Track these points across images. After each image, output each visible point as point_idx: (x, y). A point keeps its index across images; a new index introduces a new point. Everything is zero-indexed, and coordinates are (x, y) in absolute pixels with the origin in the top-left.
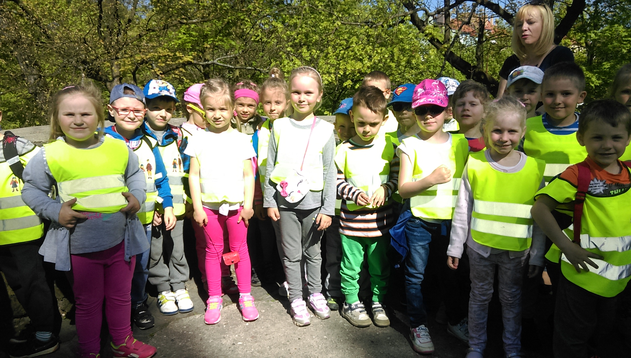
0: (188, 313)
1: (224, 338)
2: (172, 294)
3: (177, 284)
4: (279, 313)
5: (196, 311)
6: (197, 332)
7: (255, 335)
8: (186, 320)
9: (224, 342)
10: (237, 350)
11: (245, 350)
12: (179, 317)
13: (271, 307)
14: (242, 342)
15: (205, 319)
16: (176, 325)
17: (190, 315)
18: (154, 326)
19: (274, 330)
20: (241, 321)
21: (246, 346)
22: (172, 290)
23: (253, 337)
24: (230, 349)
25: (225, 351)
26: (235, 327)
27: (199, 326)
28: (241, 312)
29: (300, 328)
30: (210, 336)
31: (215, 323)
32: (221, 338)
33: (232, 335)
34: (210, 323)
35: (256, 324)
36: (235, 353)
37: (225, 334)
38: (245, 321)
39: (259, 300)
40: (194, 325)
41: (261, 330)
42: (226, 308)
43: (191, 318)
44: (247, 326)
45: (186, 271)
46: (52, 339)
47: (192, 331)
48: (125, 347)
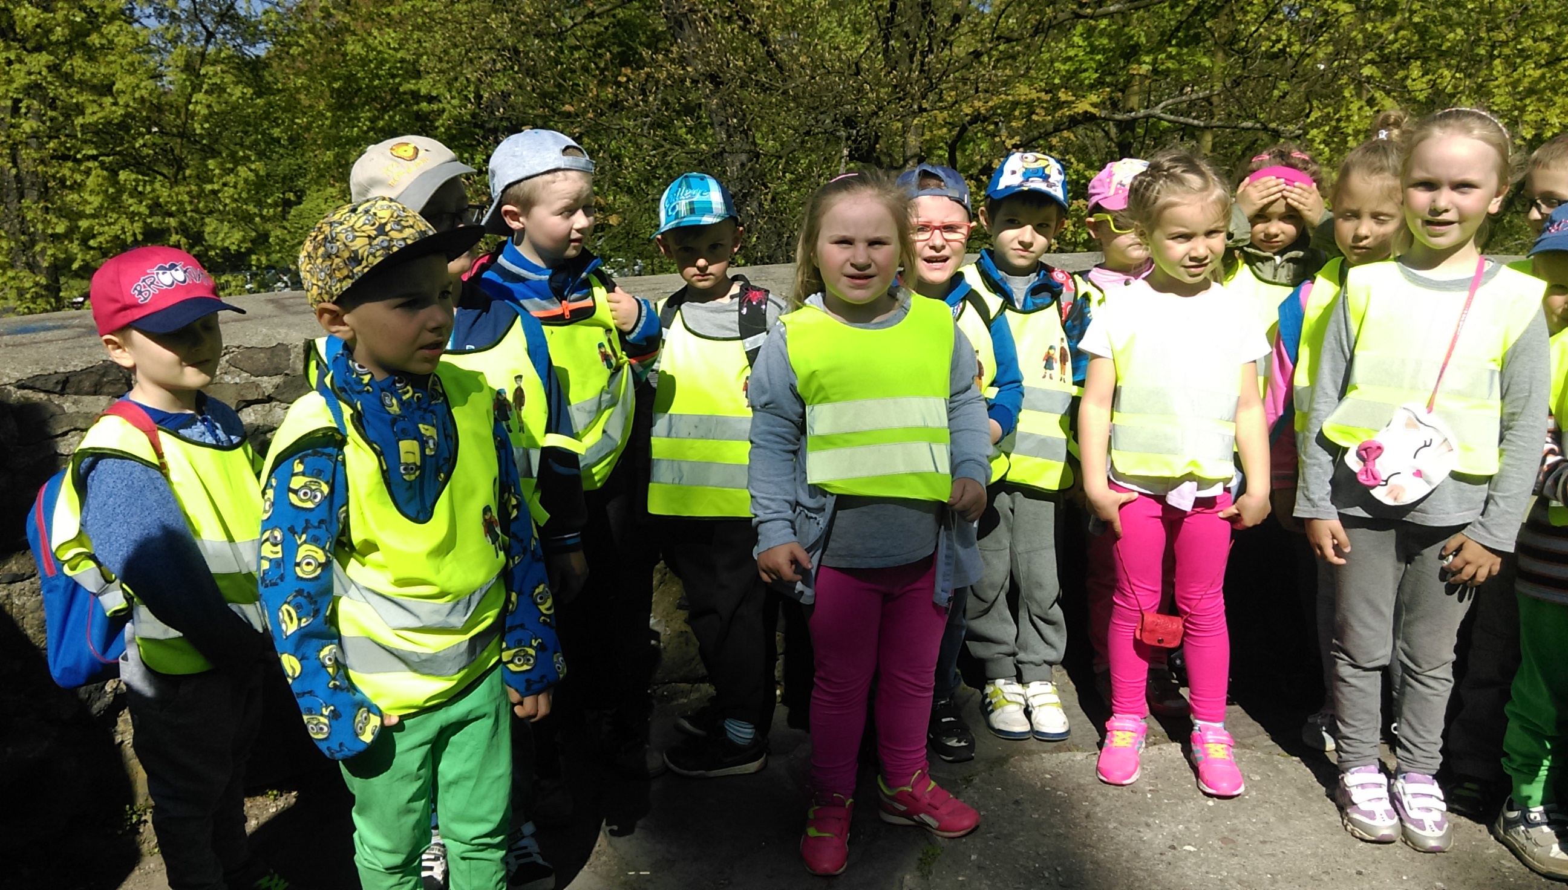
0: (1055, 744)
1: (1148, 825)
2: (1017, 688)
3: (1032, 666)
4: (1303, 792)
5: (1077, 741)
6: (1076, 795)
7: (1232, 836)
8: (1051, 761)
9: (1147, 835)
10: (1181, 863)
11: (1204, 869)
12: (1033, 748)
13: (1280, 771)
14: (1195, 846)
15: (1098, 769)
16: (1025, 765)
17: (1059, 750)
18: (972, 758)
19: (1286, 835)
20: (1194, 791)
21: (1206, 860)
22: (1020, 679)
23: (1224, 840)
24: (1164, 857)
25: (1148, 859)
26: (1177, 804)
27: (1082, 782)
28: (1195, 769)
29: (1362, 844)
30: (1110, 812)
31: (1125, 782)
32: (1138, 825)
33: (1168, 823)
34: (1110, 781)
35: (1235, 808)
36: (1177, 872)
37: (1149, 816)
38: (1205, 793)
39: (1244, 746)
40: (1071, 775)
41: (1249, 826)
42: (1154, 750)
43: (1064, 756)
44: (1209, 807)
45: (1060, 640)
46: (755, 742)
47: (1067, 790)
48: (910, 795)
